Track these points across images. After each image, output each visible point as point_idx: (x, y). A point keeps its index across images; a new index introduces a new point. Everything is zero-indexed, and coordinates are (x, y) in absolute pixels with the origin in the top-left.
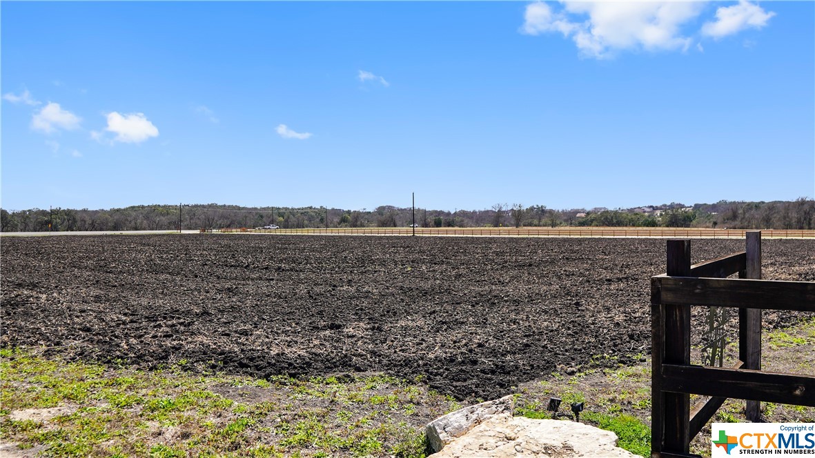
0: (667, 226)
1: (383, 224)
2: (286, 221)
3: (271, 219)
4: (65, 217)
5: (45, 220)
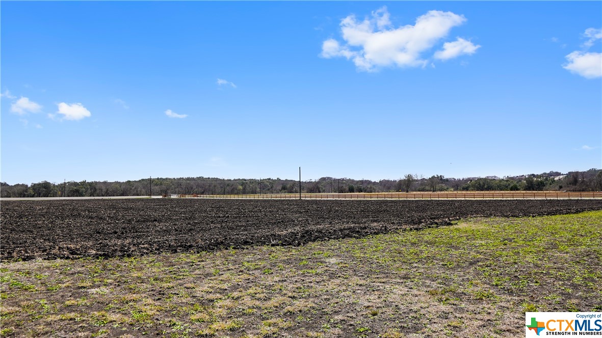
0: (525, 190)
1: (311, 191)
2: (244, 189)
3: (232, 187)
4: (89, 187)
5: (75, 189)
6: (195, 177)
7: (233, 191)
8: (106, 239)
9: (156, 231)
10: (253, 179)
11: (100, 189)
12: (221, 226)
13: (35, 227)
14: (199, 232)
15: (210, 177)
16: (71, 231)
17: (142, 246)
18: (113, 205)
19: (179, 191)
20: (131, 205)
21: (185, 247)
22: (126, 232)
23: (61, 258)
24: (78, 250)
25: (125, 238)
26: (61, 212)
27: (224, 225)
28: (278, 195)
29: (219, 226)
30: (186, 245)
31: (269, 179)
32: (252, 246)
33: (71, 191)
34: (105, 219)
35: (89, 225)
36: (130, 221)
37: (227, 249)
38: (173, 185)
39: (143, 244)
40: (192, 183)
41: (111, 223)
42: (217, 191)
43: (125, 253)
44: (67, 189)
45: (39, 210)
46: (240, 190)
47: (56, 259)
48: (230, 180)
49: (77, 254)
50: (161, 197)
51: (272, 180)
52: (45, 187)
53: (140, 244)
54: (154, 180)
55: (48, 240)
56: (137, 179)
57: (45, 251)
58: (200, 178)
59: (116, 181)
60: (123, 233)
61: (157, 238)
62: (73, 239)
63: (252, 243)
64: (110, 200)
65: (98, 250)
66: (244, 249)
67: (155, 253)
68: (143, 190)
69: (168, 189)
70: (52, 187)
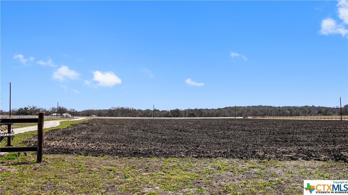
2: (291, 113)
3: (283, 112)
4: (199, 112)
5: (192, 113)
7: (283, 115)
10: (295, 107)
11: (204, 113)
15: (267, 105)
28: (316, 117)
31: (307, 106)
33: (190, 114)
38: (245, 110)
40: (256, 109)
42: (273, 114)
44: (187, 113)
46: (288, 113)
48: (280, 107)
51: (309, 107)
52: (177, 112)
58: (261, 107)
59: (212, 108)
68: (228, 114)
70: (180, 112)
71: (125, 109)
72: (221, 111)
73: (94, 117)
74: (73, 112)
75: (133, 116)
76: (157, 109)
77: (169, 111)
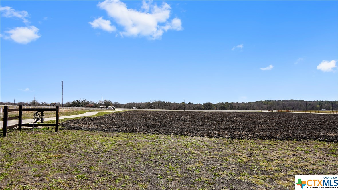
2: (320, 107)
3: (312, 106)
4: (229, 105)
5: (223, 106)
6: (288, 100)
8: (234, 131)
9: (258, 129)
10: (327, 101)
11: (234, 106)
12: (295, 129)
13: (204, 124)
14: (281, 131)
15: (298, 100)
16: (219, 127)
17: (249, 135)
18: (241, 115)
19: (278, 108)
20: (250, 115)
21: (269, 138)
22: (244, 129)
23: (214, 137)
24: (221, 135)
25: (243, 131)
26: (216, 118)
27: (297, 128)
29: (294, 128)
30: (270, 137)
32: (307, 140)
33: (221, 107)
34: (235, 122)
35: (227, 124)
36: (247, 123)
37: (292, 140)
38: (274, 104)
39: (250, 135)
40: (286, 103)
41: (237, 124)
42: (302, 108)
43: (241, 138)
44: (219, 106)
45: (207, 116)
46: (318, 108)
47: (212, 137)
48: (311, 102)
49: (221, 136)
50: (267, 111)
52: (209, 105)
53: (248, 135)
54: (263, 101)
55: (210, 130)
56: (254, 101)
57: (208, 134)
58: (292, 101)
59: (243, 102)
60: (242, 129)
61: (258, 133)
62: (219, 130)
63: (308, 139)
64: (240, 112)
65: (229, 135)
66: (302, 141)
67: (254, 139)
68: (257, 107)
69: (271, 107)
70: (212, 105)
71: (162, 102)
72: (251, 104)
73: (135, 109)
74: (117, 105)
75: (169, 109)
76: (191, 103)
77: (202, 104)
